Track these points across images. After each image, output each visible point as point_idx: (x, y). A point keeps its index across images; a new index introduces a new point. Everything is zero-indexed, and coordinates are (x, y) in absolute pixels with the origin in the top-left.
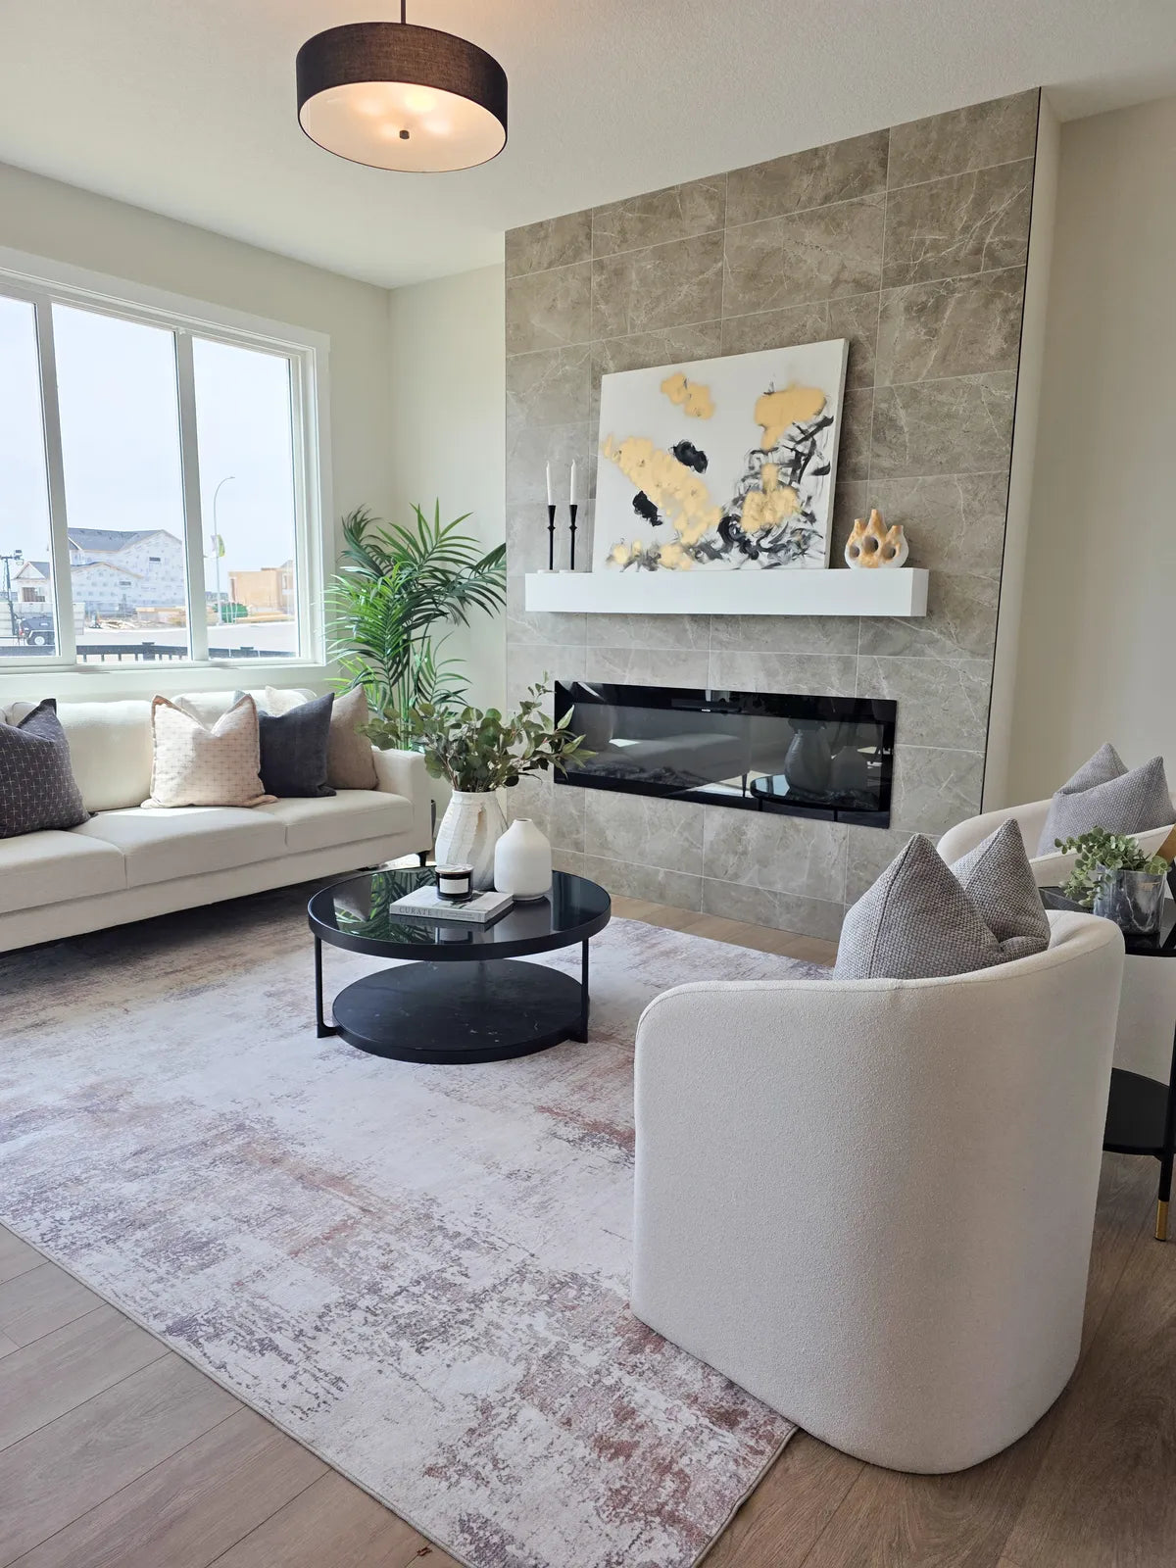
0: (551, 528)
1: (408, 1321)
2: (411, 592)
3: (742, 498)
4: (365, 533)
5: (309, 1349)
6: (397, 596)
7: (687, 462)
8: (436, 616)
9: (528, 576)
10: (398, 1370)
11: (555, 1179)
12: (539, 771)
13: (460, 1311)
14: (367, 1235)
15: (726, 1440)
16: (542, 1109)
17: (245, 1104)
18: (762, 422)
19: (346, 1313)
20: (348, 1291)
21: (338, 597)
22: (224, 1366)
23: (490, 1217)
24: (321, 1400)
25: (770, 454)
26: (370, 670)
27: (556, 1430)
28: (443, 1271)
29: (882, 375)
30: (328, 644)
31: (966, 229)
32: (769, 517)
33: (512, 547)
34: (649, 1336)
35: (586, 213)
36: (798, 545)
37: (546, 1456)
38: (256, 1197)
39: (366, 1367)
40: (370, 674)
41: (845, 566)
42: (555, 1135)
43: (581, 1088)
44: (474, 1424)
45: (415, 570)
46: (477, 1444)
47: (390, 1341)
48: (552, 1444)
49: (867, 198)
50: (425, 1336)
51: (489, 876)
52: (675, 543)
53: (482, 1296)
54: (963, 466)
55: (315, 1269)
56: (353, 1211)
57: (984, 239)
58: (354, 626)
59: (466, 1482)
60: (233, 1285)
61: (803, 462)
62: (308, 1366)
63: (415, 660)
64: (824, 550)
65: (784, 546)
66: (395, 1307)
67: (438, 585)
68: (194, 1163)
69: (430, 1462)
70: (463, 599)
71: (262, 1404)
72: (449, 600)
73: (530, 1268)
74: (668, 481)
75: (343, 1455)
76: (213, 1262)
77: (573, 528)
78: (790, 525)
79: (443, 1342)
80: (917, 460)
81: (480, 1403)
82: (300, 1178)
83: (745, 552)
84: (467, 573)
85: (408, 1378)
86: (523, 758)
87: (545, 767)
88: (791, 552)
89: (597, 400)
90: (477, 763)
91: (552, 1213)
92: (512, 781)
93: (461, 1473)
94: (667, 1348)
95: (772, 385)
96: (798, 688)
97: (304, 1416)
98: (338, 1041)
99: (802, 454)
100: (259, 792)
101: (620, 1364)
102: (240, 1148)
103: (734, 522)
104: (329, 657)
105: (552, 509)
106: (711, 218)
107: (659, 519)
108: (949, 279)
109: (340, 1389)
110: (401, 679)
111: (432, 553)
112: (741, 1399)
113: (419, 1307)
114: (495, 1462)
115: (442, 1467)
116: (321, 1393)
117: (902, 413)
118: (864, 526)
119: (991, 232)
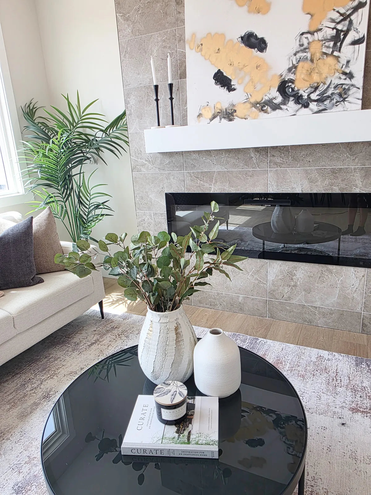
0: (157, 100)
3: (295, 67)
4: (36, 116)
7: (252, 46)
8: (85, 160)
18: (308, 12)
25: (315, 34)
26: (52, 195)
30: (24, 182)
32: (316, 78)
33: (130, 115)
36: (340, 95)
40: (52, 197)
52: (245, 102)
58: (38, 170)
61: (342, 37)
64: (360, 98)
65: (329, 97)
72: (91, 150)
77: (171, 99)
78: (333, 82)
83: (299, 103)
88: (335, 101)
89: (180, 13)
99: (342, 31)
103: (290, 84)
104: (26, 190)
105: (156, 87)
107: (233, 86)
111: (78, 124)
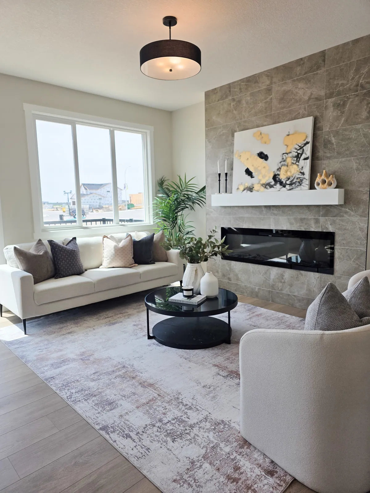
0: (219, 180)
1: (170, 432)
2: (178, 201)
3: (280, 168)
4: (165, 184)
5: (140, 438)
6: (173, 203)
7: (261, 158)
8: (185, 208)
9: (212, 195)
10: (166, 447)
11: (218, 389)
12: (214, 257)
13: (186, 430)
14: (159, 403)
15: (269, 480)
16: (215, 365)
17: (126, 359)
18: (286, 144)
19: (152, 428)
20: (153, 421)
21: (156, 204)
22: (115, 441)
23: (197, 400)
24: (143, 455)
25: (289, 154)
26: (165, 225)
27: (214, 471)
28: (182, 416)
29: (326, 127)
30: (154, 218)
31: (353, 78)
32: (289, 174)
33: (208, 186)
34: (245, 443)
35: (229, 84)
36: (299, 182)
37: (211, 480)
38: (127, 389)
39: (157, 445)
40: (165, 226)
41: (315, 189)
42: (219, 374)
43: (228, 359)
44: (189, 467)
45: (179, 195)
46: (189, 474)
47: (165, 438)
48: (213, 476)
49: (319, 72)
50: (175, 437)
51: (199, 290)
52: (258, 184)
53: (193, 426)
54: (355, 154)
55: (143, 413)
56: (156, 395)
57: (359, 81)
58: (161, 212)
59: (185, 486)
60: (119, 416)
61: (300, 156)
62: (140, 443)
63: (179, 222)
64: (308, 184)
65: (294, 183)
66: (167, 427)
67: (186, 199)
68: (110, 377)
69: (175, 478)
70: (193, 203)
71: (126, 454)
72: (188, 203)
73: (209, 417)
74: (256, 164)
75: (148, 473)
76: (114, 409)
77: (226, 180)
78: (296, 176)
79: (181, 439)
80: (339, 153)
81: (191, 460)
82: (141, 384)
83: (282, 185)
84: (194, 195)
85: (169, 450)
86: (209, 253)
87: (216, 255)
88: (297, 185)
89: (233, 141)
90: (195, 255)
91: (216, 400)
92: (206, 260)
93: (184, 483)
94: (252, 448)
95: (289, 132)
96: (301, 228)
97: (138, 460)
98: (154, 341)
99: (300, 154)
100: (132, 263)
101: (236, 451)
102: (124, 373)
103: (278, 176)
104: (154, 222)
105: (220, 174)
106: (268, 82)
107: (253, 176)
108: (348, 95)
109: (149, 452)
110: (175, 228)
111: (184, 189)
112: (275, 467)
113: (174, 428)
114: (195, 480)
115: (178, 480)
116: (143, 452)
117: (333, 139)
118: (321, 175)
119: (362, 79)
